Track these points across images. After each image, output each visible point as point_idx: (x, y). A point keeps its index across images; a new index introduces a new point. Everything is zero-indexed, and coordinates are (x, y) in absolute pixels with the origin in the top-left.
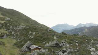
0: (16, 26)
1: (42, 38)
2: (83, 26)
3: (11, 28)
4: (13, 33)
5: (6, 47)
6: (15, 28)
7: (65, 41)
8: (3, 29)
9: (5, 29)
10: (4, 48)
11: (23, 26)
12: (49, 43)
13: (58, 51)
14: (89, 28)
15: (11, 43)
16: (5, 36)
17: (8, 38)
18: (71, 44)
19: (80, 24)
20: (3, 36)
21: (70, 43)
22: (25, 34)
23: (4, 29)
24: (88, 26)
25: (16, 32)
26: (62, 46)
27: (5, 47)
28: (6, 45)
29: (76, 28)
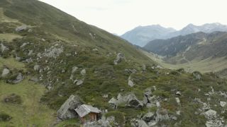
0: (42, 49)
1: (101, 84)
2: (197, 31)
3: (30, 54)
4: (36, 67)
5: (25, 107)
6: (39, 55)
7: (153, 91)
8: (12, 56)
9: (18, 58)
10: (21, 111)
11: (57, 47)
12: (116, 97)
13: (137, 118)
14: (210, 36)
15: (34, 95)
16: (20, 77)
17: (26, 81)
18: (166, 99)
19: (190, 26)
20: (14, 78)
21: (164, 96)
22: (63, 71)
23: (15, 57)
24: (209, 30)
25: (42, 64)
26: (145, 105)
27: (22, 109)
28: (24, 104)
29: (180, 36)
